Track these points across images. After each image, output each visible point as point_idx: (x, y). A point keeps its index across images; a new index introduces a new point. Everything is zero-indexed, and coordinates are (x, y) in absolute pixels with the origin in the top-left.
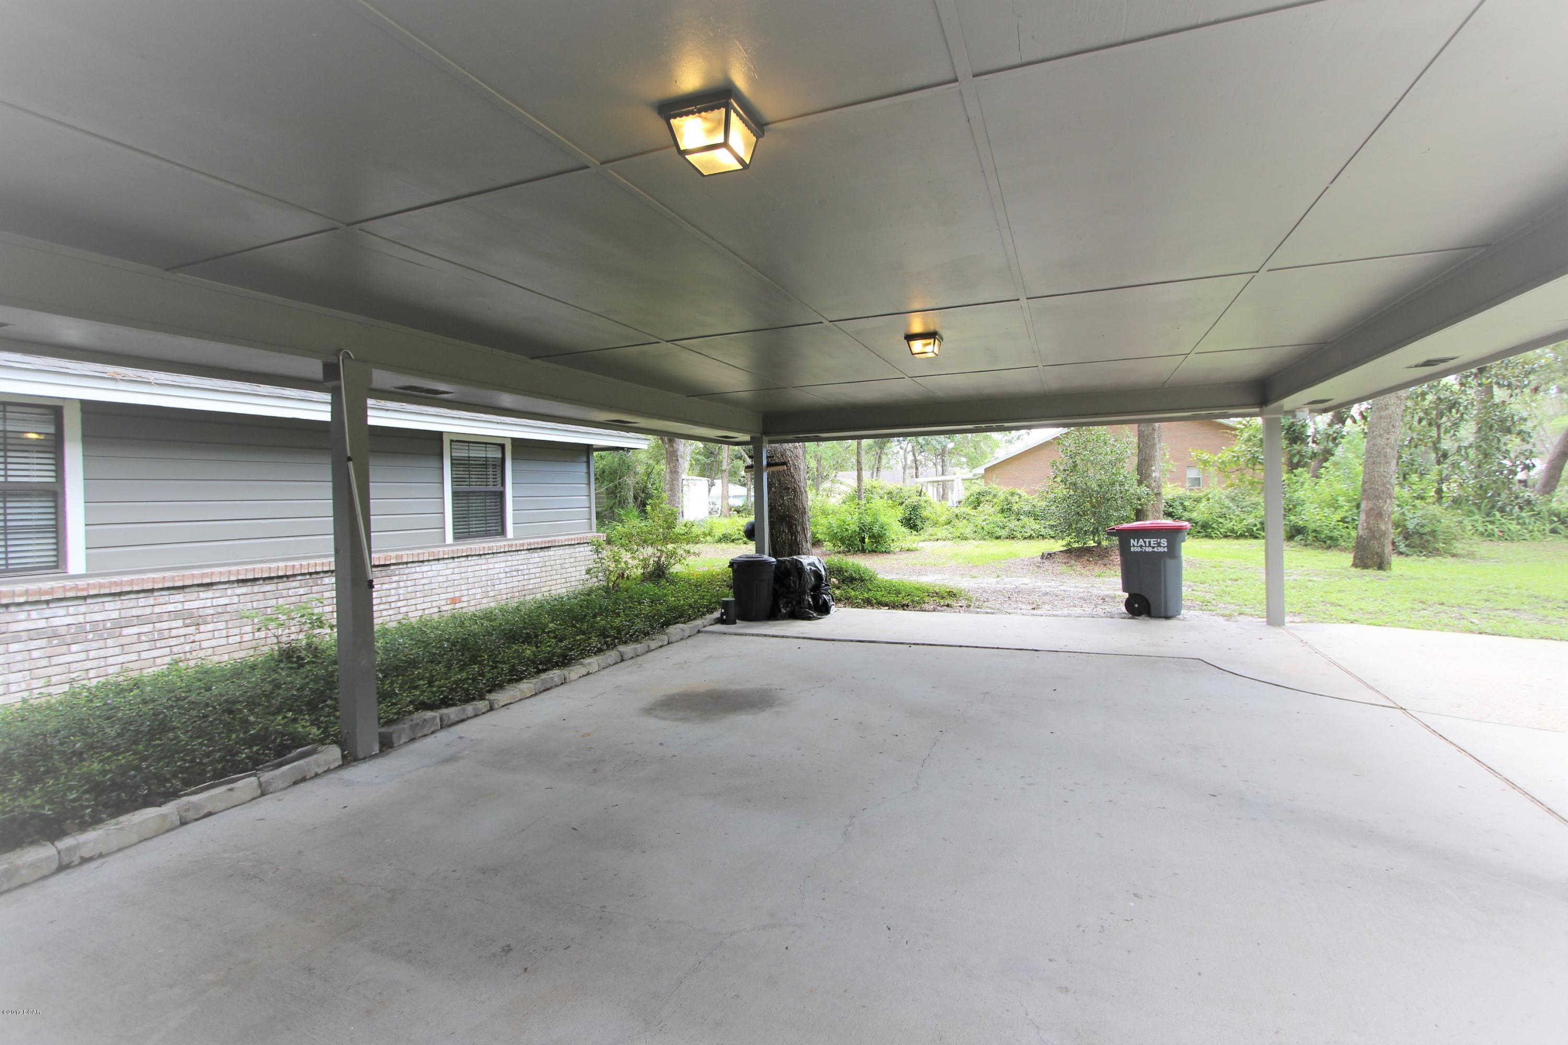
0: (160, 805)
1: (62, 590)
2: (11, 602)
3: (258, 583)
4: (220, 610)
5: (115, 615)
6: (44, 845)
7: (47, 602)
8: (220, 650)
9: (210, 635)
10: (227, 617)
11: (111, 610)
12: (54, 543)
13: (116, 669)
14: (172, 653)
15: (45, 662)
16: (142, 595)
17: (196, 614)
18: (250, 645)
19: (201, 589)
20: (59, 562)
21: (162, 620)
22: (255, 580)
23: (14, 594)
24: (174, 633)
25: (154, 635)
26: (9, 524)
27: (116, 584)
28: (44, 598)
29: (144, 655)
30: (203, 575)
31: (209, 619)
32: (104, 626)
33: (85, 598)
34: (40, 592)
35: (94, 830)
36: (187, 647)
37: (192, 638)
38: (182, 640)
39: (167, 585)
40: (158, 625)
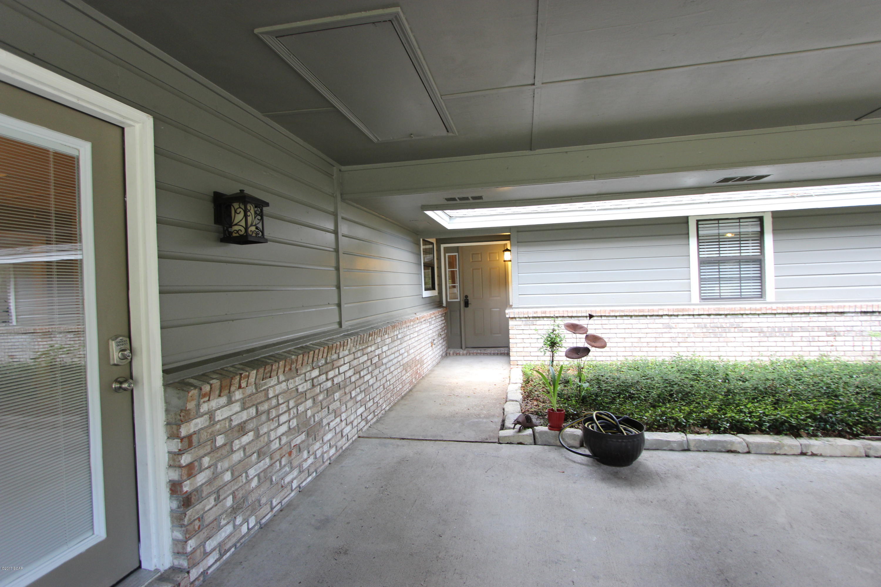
0: (849, 439)
1: (765, 309)
2: (744, 313)
3: (875, 314)
4: (849, 329)
5: (789, 325)
6: (792, 438)
7: (759, 314)
8: (848, 354)
9: (842, 343)
10: (853, 334)
11: (787, 322)
12: (760, 286)
13: (790, 354)
14: (819, 351)
15: (757, 344)
16: (803, 315)
17: (834, 330)
18: (869, 353)
19: (837, 315)
20: (762, 295)
21: (814, 330)
22: (873, 312)
23: (745, 309)
24: (821, 339)
25: (809, 338)
26: (742, 276)
27: (790, 308)
28: (758, 312)
29: (804, 349)
30: (838, 307)
31: (842, 333)
32: (784, 330)
33: (775, 314)
34: (756, 310)
35: (816, 440)
36: (828, 349)
37: (831, 344)
38: (825, 343)
39: (817, 311)
40: (812, 334)
